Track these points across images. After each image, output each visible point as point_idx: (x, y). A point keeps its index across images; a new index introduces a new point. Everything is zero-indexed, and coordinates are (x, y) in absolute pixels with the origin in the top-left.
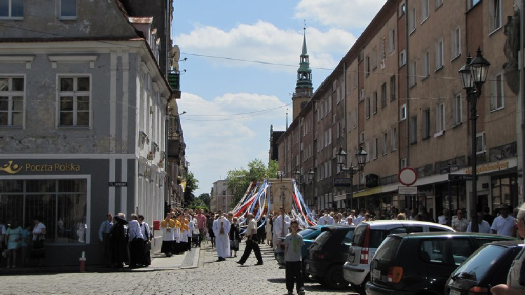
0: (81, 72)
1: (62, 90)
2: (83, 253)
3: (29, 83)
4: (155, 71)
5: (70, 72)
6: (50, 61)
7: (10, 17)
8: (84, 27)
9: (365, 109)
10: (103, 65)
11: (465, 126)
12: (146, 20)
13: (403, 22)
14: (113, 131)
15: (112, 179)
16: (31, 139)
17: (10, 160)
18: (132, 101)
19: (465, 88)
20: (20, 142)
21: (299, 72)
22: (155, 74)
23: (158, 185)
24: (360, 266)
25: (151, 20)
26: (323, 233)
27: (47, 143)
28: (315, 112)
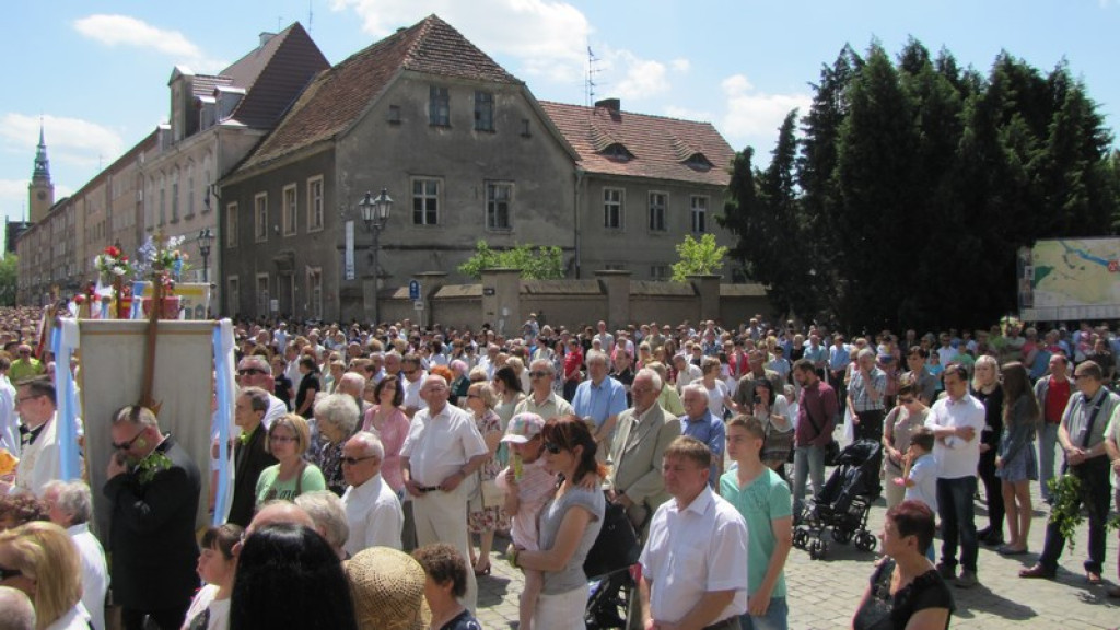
21: (36, 162)
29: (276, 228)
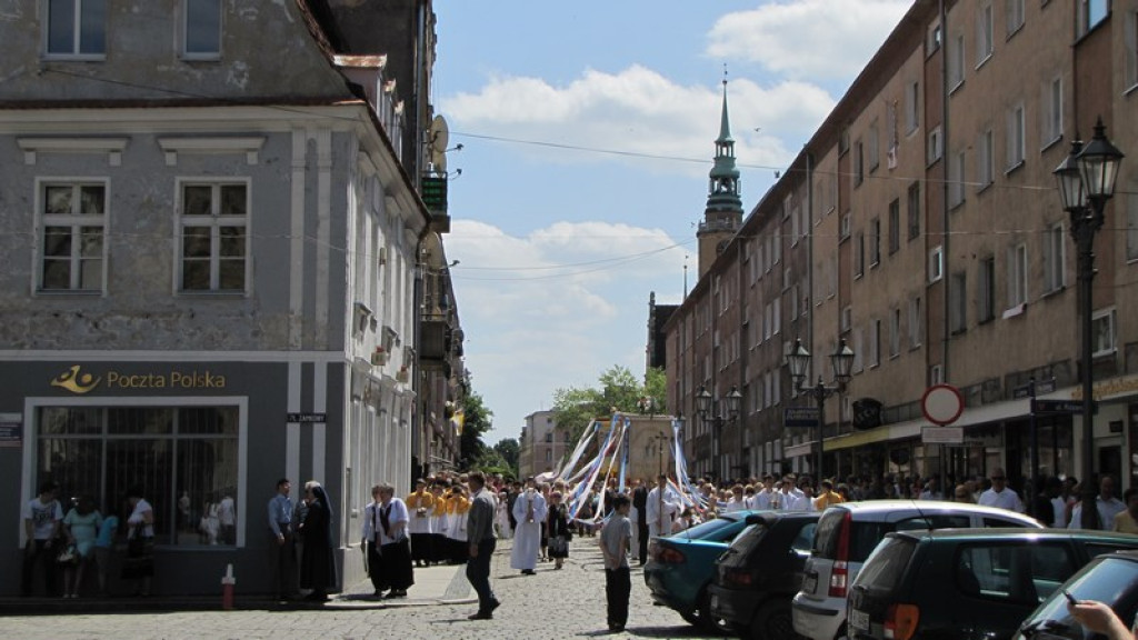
0: (227, 174)
1: (186, 213)
2: (230, 568)
3: (115, 196)
4: (389, 172)
5: (206, 173)
6: (160, 149)
7: (77, 54)
8: (235, 76)
9: (853, 258)
10: (276, 159)
11: (1071, 295)
12: (371, 61)
13: (937, 64)
14: (296, 302)
15: (294, 406)
16: (119, 317)
17: (75, 363)
18: (339, 236)
19: (1068, 209)
20: (96, 325)
21: (714, 177)
22: (390, 176)
23: (396, 420)
24: (830, 603)
25: (383, 60)
26: (749, 528)
27: (154, 327)
28: (746, 264)
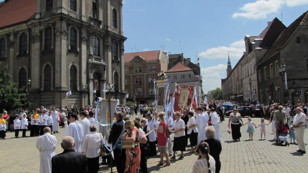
7: (183, 79)
21: (228, 63)
29: (269, 76)
